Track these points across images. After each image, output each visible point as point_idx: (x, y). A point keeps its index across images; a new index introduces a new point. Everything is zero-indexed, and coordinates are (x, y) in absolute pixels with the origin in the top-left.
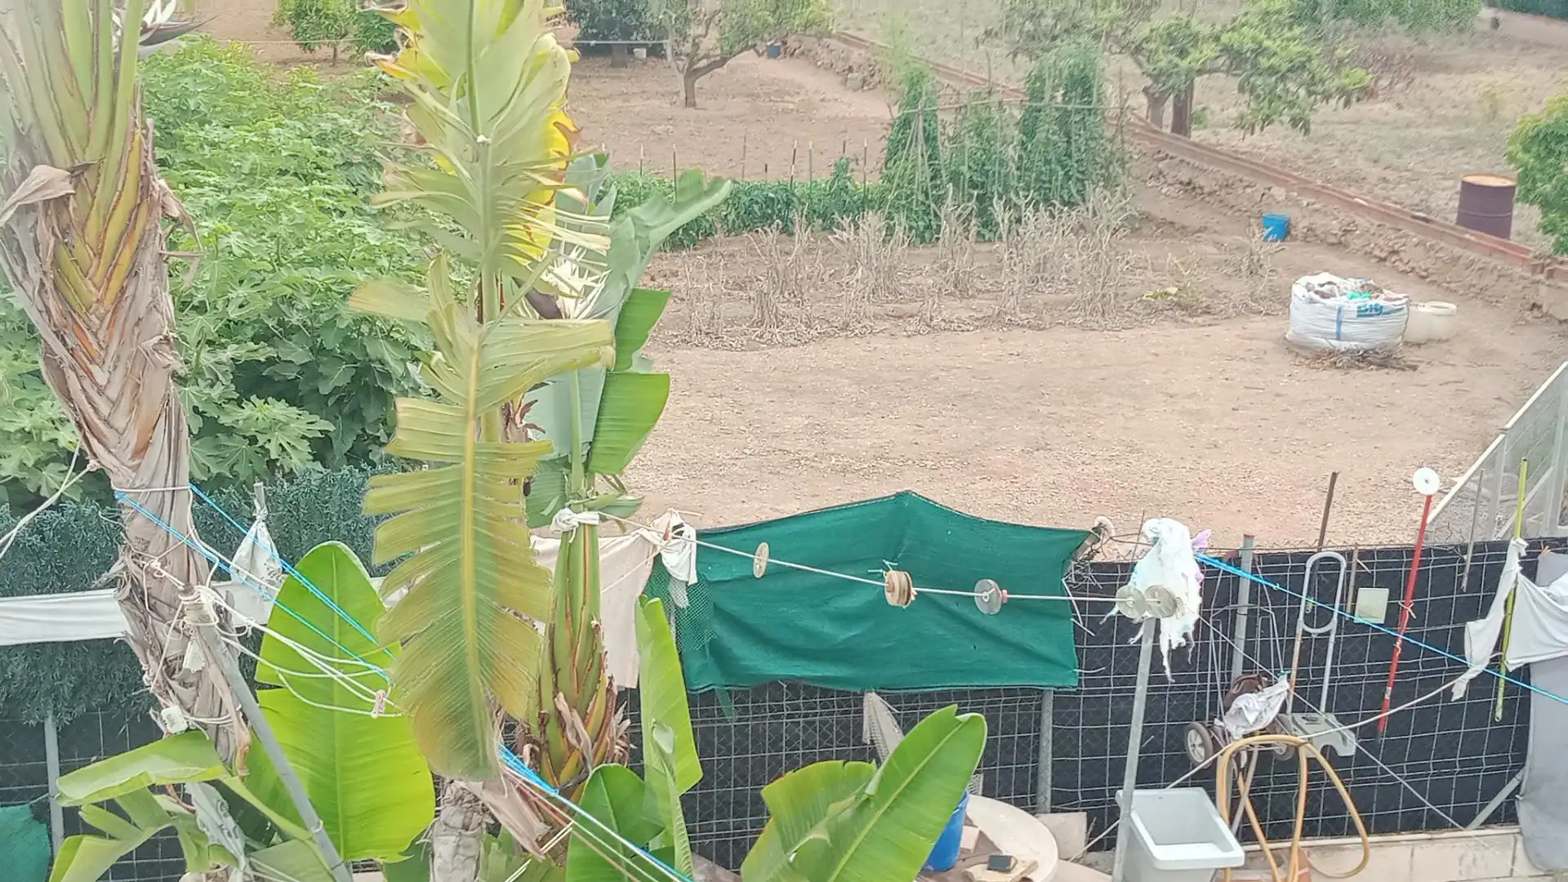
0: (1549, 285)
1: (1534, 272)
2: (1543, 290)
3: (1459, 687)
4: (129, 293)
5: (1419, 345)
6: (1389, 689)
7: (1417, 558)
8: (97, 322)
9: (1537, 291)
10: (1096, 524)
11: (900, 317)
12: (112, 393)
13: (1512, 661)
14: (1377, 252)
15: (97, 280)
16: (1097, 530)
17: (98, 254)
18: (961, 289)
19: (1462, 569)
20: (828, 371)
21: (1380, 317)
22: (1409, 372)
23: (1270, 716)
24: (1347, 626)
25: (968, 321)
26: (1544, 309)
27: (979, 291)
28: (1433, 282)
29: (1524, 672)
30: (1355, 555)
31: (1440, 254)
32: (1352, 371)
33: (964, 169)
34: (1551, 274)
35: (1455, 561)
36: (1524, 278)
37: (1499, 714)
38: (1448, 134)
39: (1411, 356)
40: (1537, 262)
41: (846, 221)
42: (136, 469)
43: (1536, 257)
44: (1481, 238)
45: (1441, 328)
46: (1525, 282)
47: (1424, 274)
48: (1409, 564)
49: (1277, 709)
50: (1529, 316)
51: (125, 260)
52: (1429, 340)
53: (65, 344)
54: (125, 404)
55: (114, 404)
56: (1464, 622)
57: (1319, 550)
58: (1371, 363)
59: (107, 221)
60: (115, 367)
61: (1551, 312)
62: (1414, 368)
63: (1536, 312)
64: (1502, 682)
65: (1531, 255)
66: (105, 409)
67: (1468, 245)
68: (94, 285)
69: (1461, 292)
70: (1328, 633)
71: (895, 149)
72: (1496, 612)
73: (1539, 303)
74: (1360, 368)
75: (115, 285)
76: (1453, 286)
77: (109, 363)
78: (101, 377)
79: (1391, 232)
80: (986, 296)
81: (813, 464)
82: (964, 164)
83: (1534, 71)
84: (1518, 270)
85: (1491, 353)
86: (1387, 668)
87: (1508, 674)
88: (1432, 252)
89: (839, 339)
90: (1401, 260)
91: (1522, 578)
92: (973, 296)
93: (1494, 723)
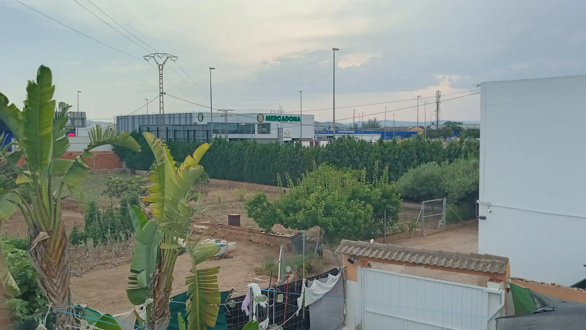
0: (253, 235)
1: (249, 233)
2: (252, 236)
3: (297, 313)
4: (62, 259)
5: (230, 252)
6: (285, 316)
7: (288, 286)
8: (54, 268)
9: (251, 237)
10: (231, 289)
11: (104, 264)
12: (58, 285)
13: (306, 305)
14: (212, 234)
15: (54, 257)
16: (232, 290)
17: (54, 252)
18: (117, 255)
19: (295, 287)
20: (93, 280)
21: (223, 247)
22: (231, 258)
23: (267, 327)
24: (277, 303)
25: (123, 262)
26: (253, 241)
27: (121, 255)
28: (226, 238)
29: (308, 307)
30: (276, 288)
31: (227, 232)
32: (219, 260)
33: (109, 225)
34: (253, 233)
35: (293, 286)
36: (247, 234)
37: (304, 318)
38: (211, 206)
39: (231, 255)
40: (249, 231)
41: (82, 242)
42: (62, 303)
43: (249, 230)
44: (235, 227)
45: (234, 248)
46: (248, 235)
47: (224, 237)
48: (286, 288)
49: (268, 324)
50: (250, 243)
51: (60, 251)
52: (232, 251)
53: (46, 274)
54: (61, 287)
55: (58, 287)
56: (297, 298)
57: (270, 288)
58: (223, 258)
59: (55, 243)
60: (59, 278)
61: (254, 241)
62: (232, 257)
63: (251, 242)
64: (304, 310)
65: (248, 229)
66: (56, 289)
67: (233, 229)
68: (53, 259)
69: (233, 240)
70: (273, 306)
71: (88, 223)
72: (302, 295)
73: (251, 240)
74: (221, 259)
75: (58, 259)
76: (231, 239)
77: (57, 278)
78: (55, 281)
79: (214, 229)
80: (124, 256)
81: (103, 303)
82: (108, 224)
83: (222, 191)
84: (246, 233)
85: (245, 252)
86: (284, 311)
87: (305, 308)
88: (225, 232)
89: (91, 272)
90: (218, 235)
91: (306, 287)
92: (121, 257)
93: (303, 320)
